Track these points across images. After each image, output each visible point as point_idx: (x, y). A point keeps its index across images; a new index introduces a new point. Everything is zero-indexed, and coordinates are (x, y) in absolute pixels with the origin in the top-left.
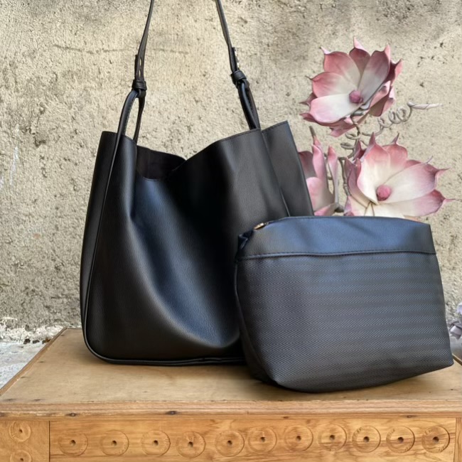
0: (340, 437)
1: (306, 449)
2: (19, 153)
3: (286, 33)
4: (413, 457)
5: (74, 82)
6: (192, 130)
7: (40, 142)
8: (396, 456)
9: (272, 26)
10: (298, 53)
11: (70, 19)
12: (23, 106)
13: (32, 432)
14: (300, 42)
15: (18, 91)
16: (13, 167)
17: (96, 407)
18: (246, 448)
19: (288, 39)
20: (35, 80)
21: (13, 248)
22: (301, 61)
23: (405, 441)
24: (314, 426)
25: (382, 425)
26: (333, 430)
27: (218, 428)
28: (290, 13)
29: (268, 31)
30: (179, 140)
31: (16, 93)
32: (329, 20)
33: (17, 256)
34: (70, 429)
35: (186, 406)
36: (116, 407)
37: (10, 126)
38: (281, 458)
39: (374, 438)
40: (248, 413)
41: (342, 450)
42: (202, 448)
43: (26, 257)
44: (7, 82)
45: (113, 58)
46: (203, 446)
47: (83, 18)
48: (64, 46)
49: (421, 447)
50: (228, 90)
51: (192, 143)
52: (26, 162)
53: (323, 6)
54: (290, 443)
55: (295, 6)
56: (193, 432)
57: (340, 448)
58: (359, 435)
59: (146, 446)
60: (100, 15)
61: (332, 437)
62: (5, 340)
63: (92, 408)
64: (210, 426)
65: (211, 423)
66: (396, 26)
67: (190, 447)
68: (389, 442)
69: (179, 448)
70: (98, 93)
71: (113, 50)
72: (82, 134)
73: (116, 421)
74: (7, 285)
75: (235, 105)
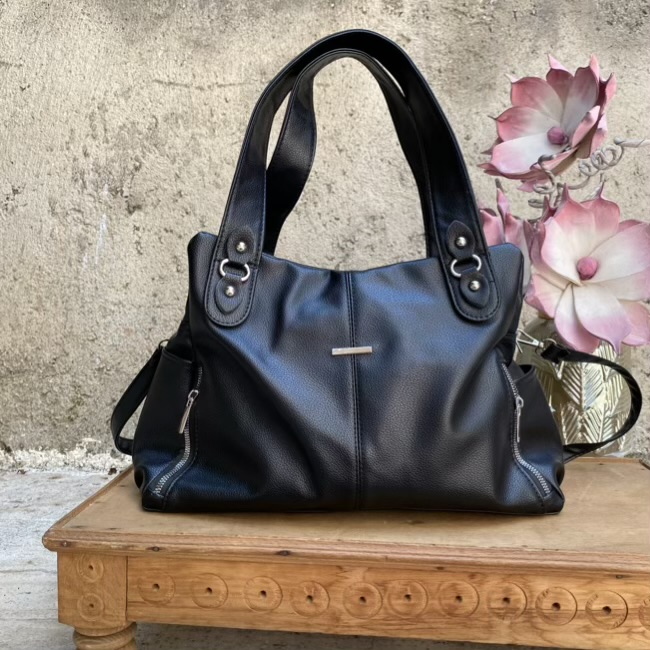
0: (518, 601)
1: (469, 616)
2: (107, 223)
3: (465, 53)
4: (625, 637)
5: (178, 127)
6: (334, 190)
7: (134, 208)
8: (601, 633)
9: (445, 44)
10: (482, 80)
11: (176, 45)
12: (113, 161)
13: (105, 571)
14: (485, 65)
15: (107, 142)
16: (99, 240)
17: (187, 541)
18: (386, 608)
19: (468, 61)
20: (129, 126)
21: (97, 347)
22: (487, 91)
23: (612, 612)
24: (481, 583)
25: (579, 587)
26: (507, 590)
27: (347, 578)
28: (471, 25)
29: (439, 52)
30: (315, 203)
31: (105, 145)
32: (527, 33)
33: (103, 357)
34: (152, 569)
35: (304, 546)
36: (212, 542)
37: (97, 187)
38: (434, 626)
39: (568, 605)
40: (387, 559)
41: (521, 619)
42: (325, 605)
43: (114, 360)
44: (94, 130)
45: (229, 95)
46: (327, 603)
47: (192, 44)
48: (167, 81)
49: (637, 623)
50: (384, 134)
51: (333, 207)
52: (116, 233)
53: (517, 15)
54: (446, 605)
55: (478, 16)
56: (313, 582)
57: (518, 617)
58: (545, 600)
59: (250, 597)
60: (214, 38)
61: (506, 600)
62: (85, 469)
63: (181, 541)
64: (336, 575)
65: (338, 571)
66: (626, 37)
67: (308, 602)
68: (589, 612)
69: (294, 603)
70: (210, 141)
71: (230, 85)
72: (188, 197)
73: (211, 561)
74: (89, 396)
75: (393, 155)
